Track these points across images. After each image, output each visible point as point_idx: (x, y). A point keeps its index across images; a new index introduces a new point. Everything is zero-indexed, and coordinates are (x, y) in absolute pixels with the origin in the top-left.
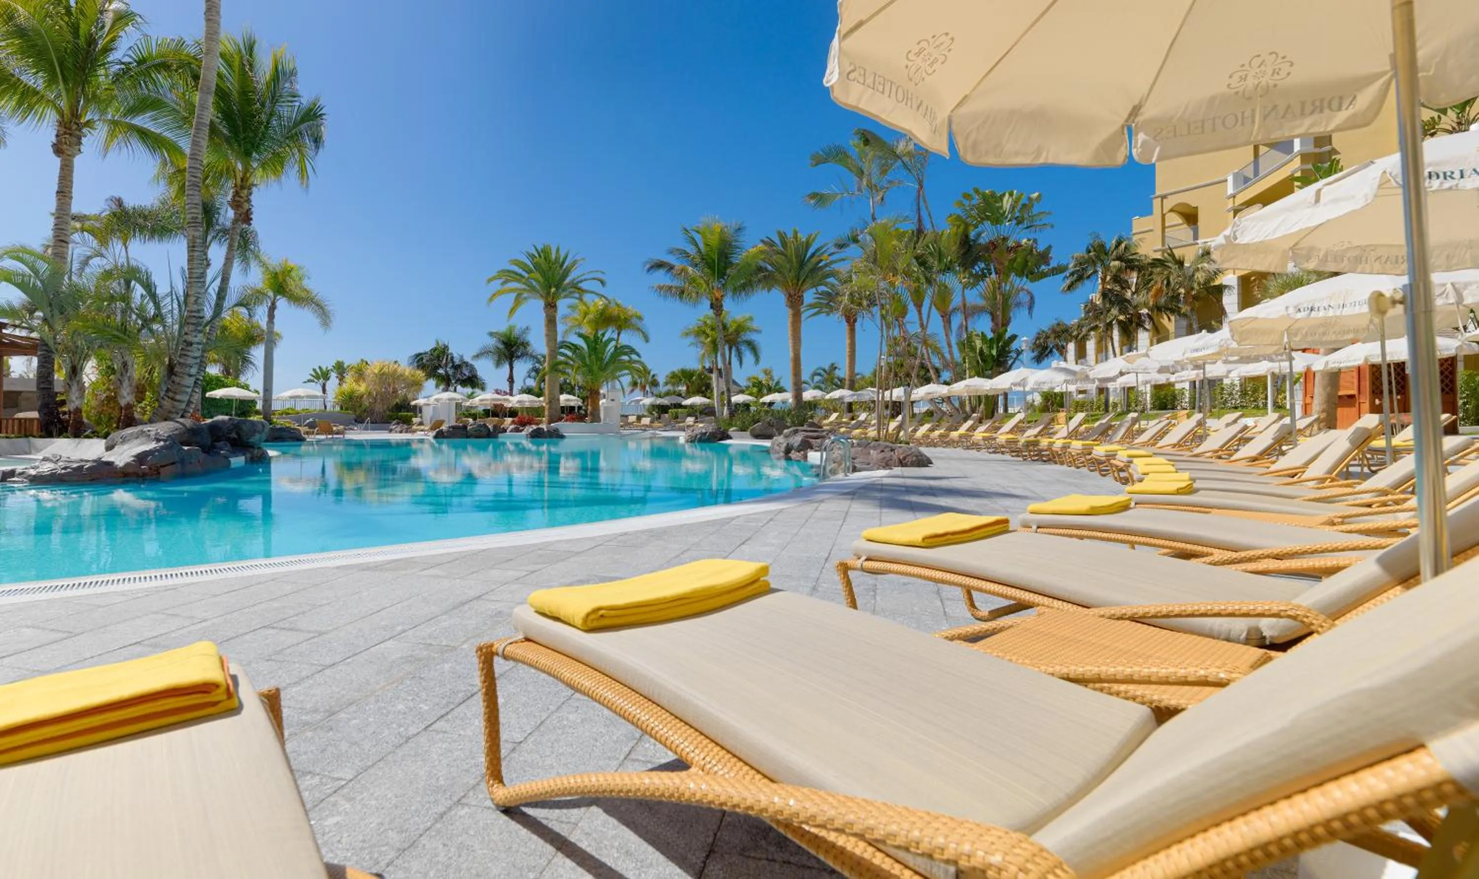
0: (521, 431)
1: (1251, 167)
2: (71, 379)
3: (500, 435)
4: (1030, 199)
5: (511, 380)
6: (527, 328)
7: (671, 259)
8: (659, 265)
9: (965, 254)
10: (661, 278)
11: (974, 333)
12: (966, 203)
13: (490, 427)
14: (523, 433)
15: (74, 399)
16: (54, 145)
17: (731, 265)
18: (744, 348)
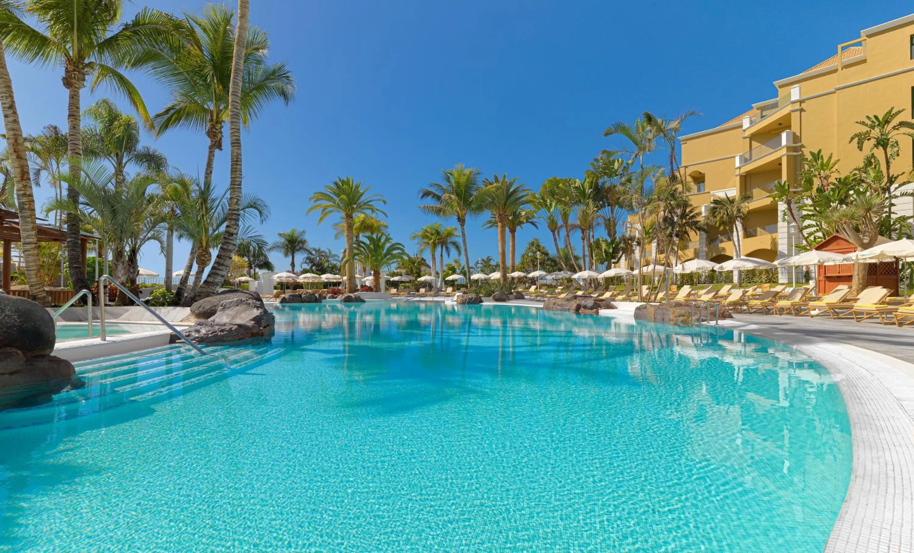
0: (336, 298)
1: (748, 153)
2: (117, 260)
3: (323, 301)
4: (628, 164)
5: (293, 265)
6: (304, 232)
7: (433, 190)
8: (427, 194)
9: (596, 194)
10: (430, 202)
11: (601, 239)
12: (595, 164)
13: (317, 295)
14: (337, 299)
15: (120, 275)
16: (64, 79)
17: (471, 195)
18: (451, 247)
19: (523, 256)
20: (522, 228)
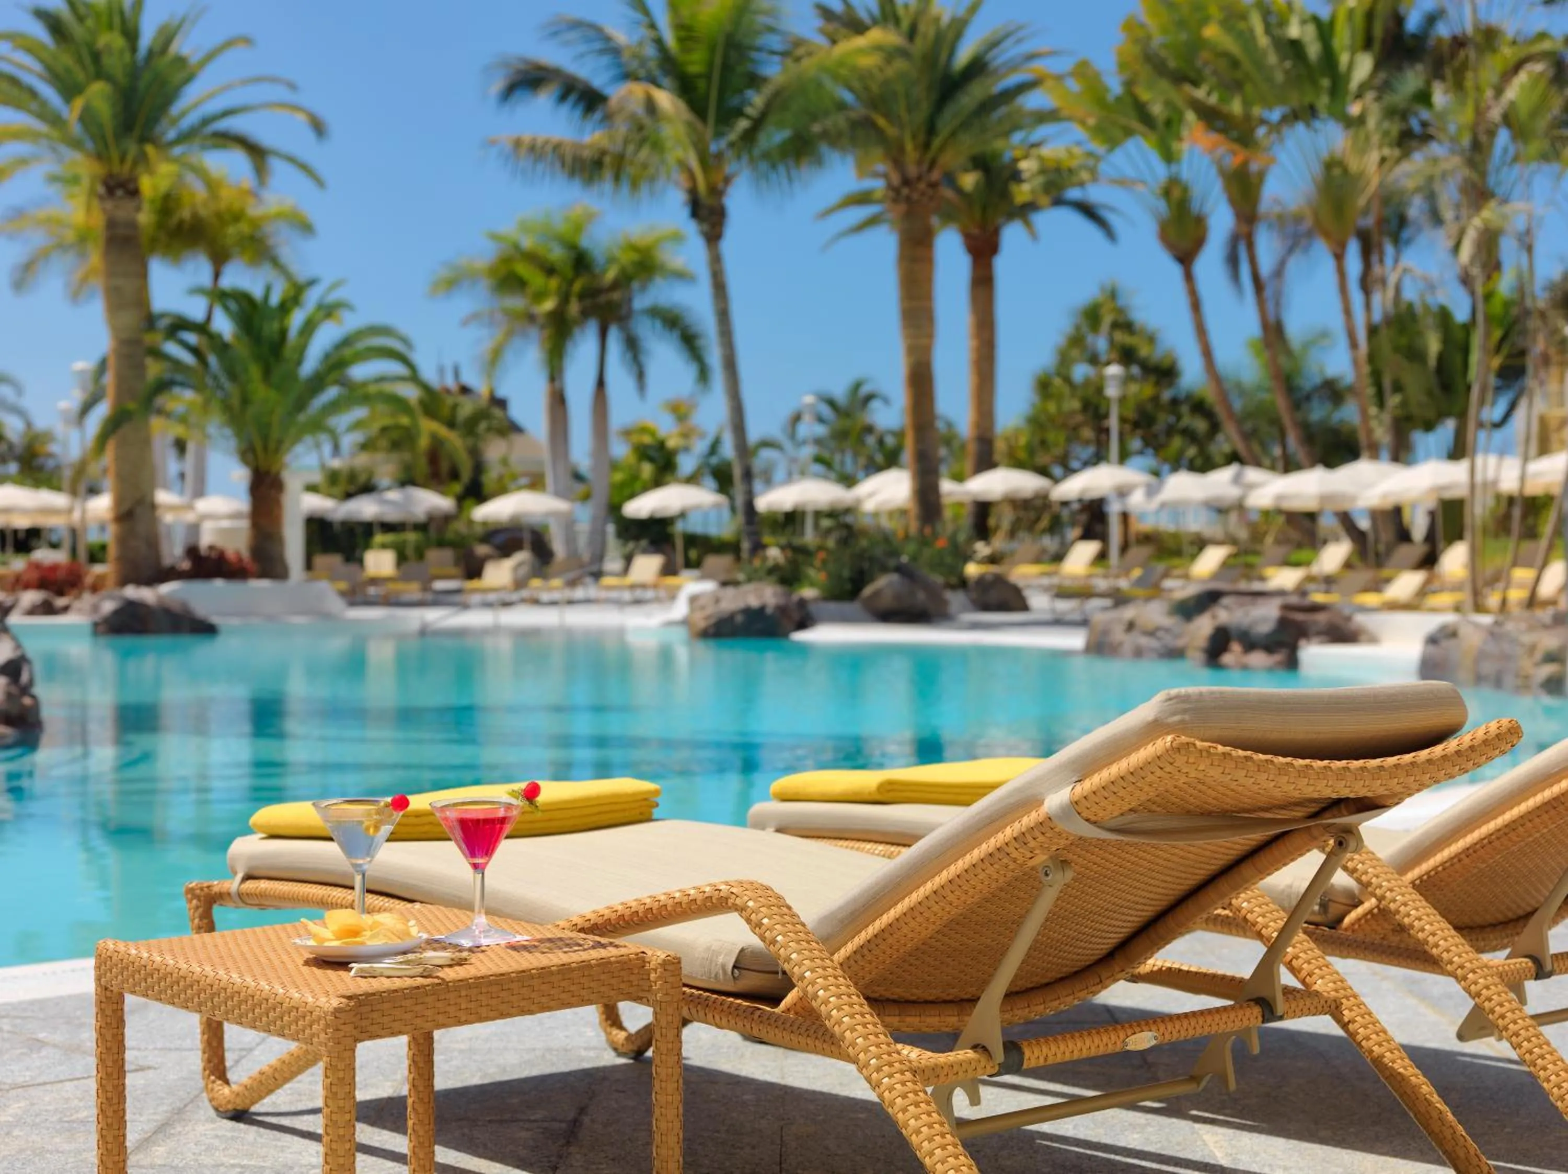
8: (531, 79)
17: (755, 81)
18: (648, 332)
19: (1044, 386)
20: (1034, 235)
